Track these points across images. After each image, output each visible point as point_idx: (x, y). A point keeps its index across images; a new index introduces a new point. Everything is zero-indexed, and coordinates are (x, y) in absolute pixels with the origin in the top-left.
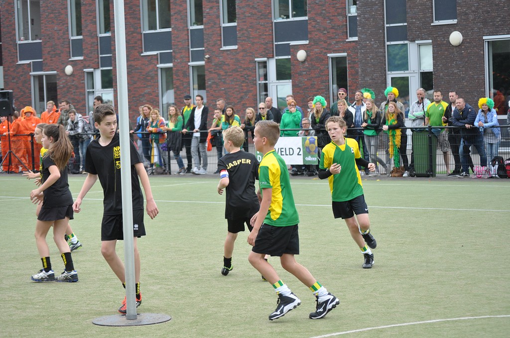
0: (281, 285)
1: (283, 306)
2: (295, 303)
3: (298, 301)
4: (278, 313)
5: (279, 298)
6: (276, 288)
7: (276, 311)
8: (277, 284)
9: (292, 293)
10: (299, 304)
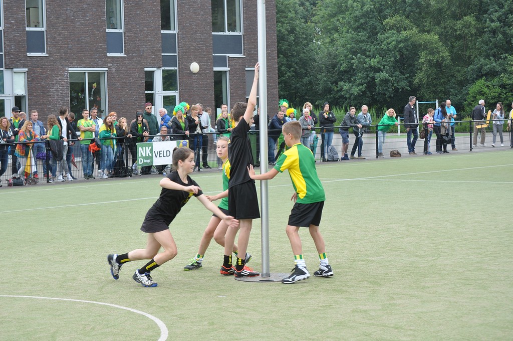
0: (301, 258)
1: (295, 276)
2: (305, 276)
3: (308, 275)
4: (290, 280)
5: (294, 269)
6: (296, 259)
7: (289, 278)
8: (298, 256)
9: (305, 268)
10: (308, 278)
